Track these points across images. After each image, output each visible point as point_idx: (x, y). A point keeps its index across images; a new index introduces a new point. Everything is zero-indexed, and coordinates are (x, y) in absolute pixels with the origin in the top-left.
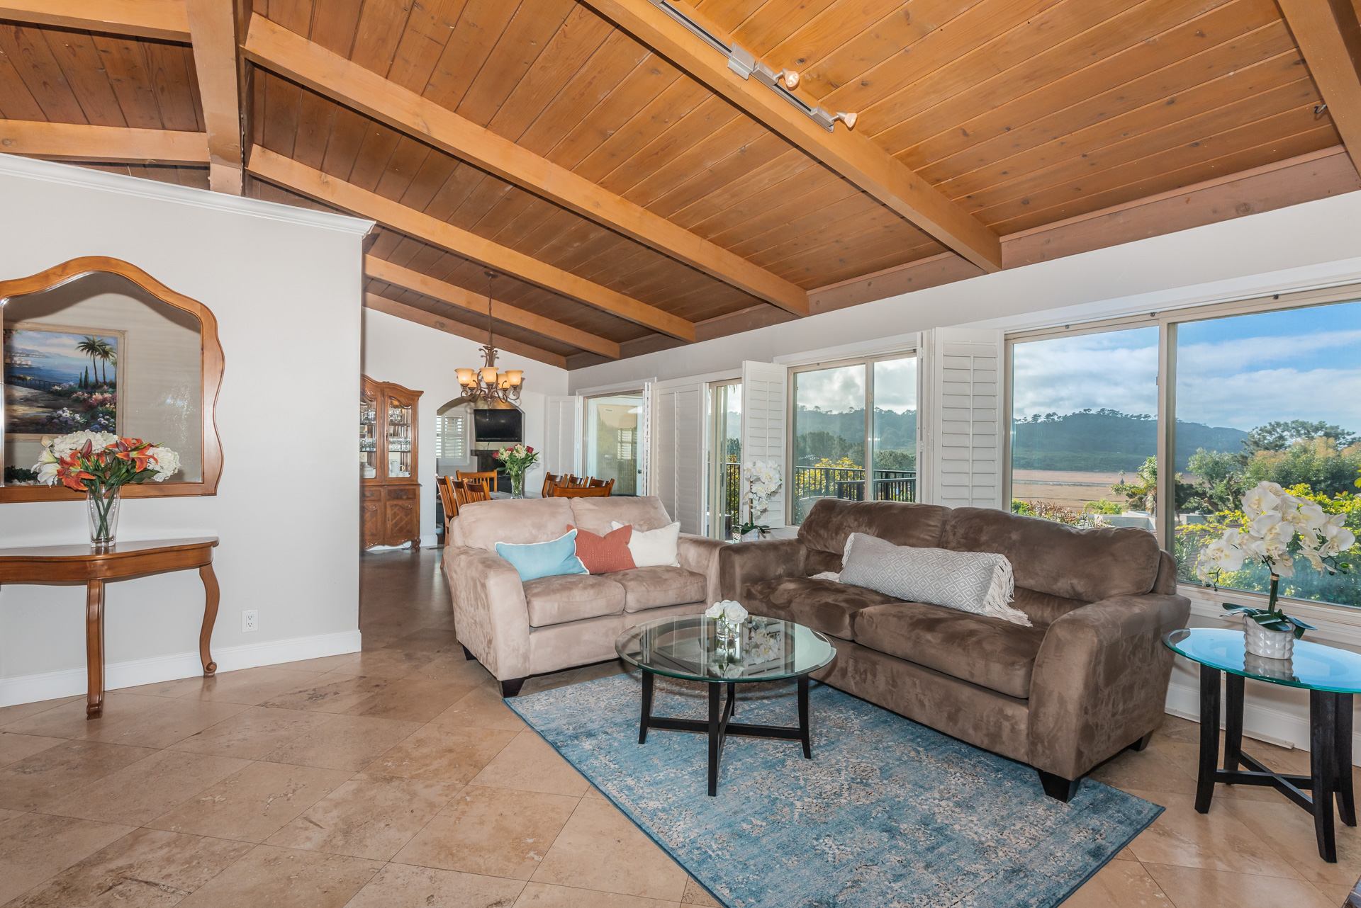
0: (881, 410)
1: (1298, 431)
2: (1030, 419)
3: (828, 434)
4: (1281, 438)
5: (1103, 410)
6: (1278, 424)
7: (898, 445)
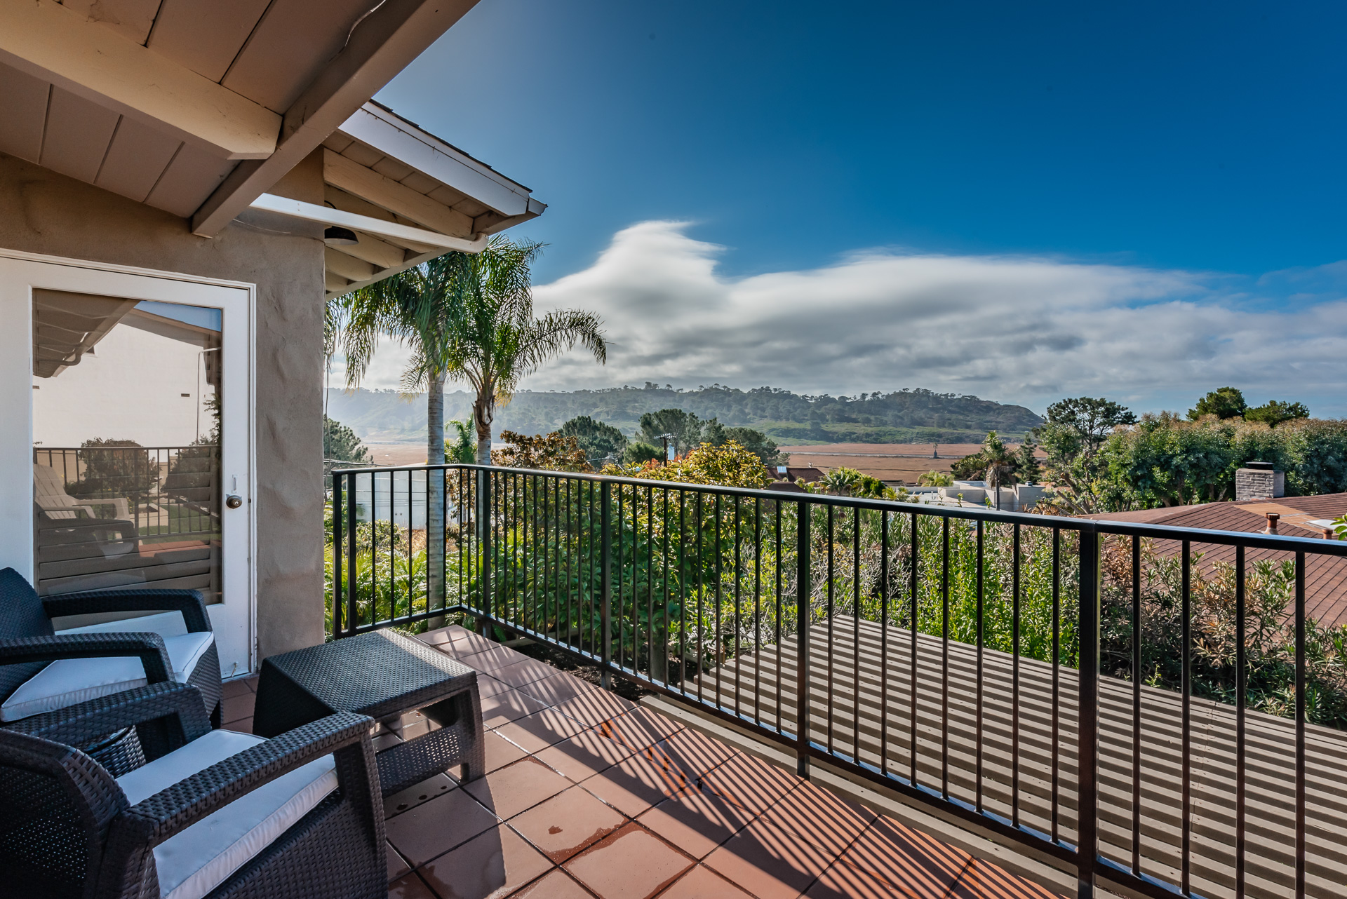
0: (729, 389)
1: (1085, 407)
2: (858, 398)
3: (680, 411)
4: (1073, 412)
5: (918, 389)
6: (1070, 401)
7: (745, 421)
